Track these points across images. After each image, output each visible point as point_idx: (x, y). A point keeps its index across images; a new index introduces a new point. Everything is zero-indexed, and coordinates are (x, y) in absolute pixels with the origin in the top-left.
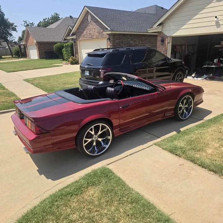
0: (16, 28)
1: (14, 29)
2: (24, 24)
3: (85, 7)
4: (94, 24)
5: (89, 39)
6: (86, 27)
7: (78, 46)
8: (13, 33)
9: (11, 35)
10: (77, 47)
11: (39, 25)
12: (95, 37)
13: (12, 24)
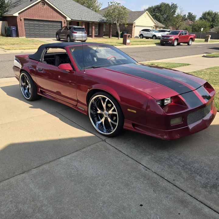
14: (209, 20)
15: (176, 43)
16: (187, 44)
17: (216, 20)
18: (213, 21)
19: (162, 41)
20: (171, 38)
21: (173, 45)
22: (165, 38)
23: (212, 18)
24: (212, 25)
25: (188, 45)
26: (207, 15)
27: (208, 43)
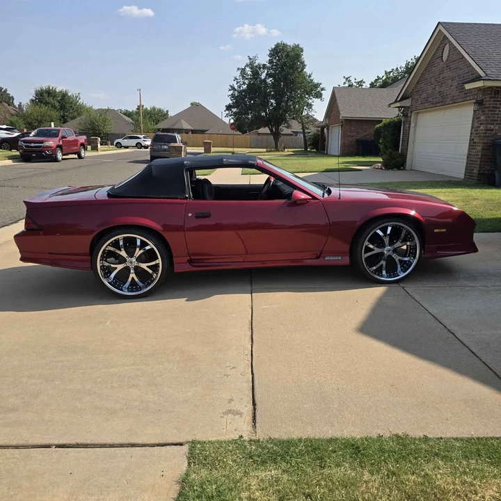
0: (323, 92)
1: (319, 96)
2: (345, 83)
3: (440, 25)
6: (434, 76)
7: (412, 125)
8: (315, 102)
9: (310, 106)
10: (409, 128)
13: (317, 85)
14: (54, 107)
15: (60, 156)
16: (76, 156)
17: (68, 106)
18: (63, 108)
19: (25, 152)
20: (47, 144)
21: (56, 160)
22: (33, 145)
23: (59, 102)
24: (63, 117)
25: (80, 157)
26: (46, 95)
27: (100, 153)
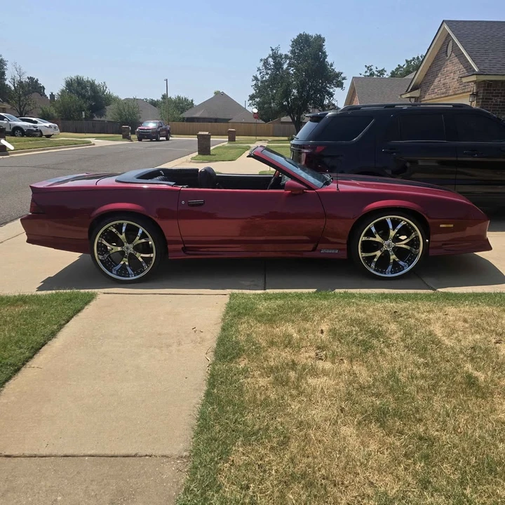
0: (343, 81)
1: (340, 85)
2: (366, 72)
3: (444, 23)
4: (456, 60)
5: (439, 96)
6: (440, 70)
8: (336, 91)
9: (331, 95)
11: (393, 74)
12: (451, 92)
13: (338, 75)
26: (75, 85)
